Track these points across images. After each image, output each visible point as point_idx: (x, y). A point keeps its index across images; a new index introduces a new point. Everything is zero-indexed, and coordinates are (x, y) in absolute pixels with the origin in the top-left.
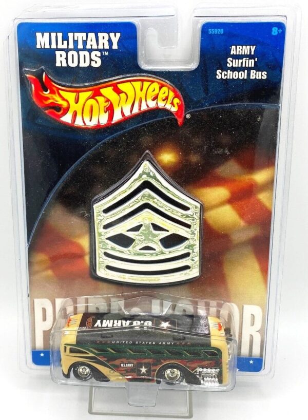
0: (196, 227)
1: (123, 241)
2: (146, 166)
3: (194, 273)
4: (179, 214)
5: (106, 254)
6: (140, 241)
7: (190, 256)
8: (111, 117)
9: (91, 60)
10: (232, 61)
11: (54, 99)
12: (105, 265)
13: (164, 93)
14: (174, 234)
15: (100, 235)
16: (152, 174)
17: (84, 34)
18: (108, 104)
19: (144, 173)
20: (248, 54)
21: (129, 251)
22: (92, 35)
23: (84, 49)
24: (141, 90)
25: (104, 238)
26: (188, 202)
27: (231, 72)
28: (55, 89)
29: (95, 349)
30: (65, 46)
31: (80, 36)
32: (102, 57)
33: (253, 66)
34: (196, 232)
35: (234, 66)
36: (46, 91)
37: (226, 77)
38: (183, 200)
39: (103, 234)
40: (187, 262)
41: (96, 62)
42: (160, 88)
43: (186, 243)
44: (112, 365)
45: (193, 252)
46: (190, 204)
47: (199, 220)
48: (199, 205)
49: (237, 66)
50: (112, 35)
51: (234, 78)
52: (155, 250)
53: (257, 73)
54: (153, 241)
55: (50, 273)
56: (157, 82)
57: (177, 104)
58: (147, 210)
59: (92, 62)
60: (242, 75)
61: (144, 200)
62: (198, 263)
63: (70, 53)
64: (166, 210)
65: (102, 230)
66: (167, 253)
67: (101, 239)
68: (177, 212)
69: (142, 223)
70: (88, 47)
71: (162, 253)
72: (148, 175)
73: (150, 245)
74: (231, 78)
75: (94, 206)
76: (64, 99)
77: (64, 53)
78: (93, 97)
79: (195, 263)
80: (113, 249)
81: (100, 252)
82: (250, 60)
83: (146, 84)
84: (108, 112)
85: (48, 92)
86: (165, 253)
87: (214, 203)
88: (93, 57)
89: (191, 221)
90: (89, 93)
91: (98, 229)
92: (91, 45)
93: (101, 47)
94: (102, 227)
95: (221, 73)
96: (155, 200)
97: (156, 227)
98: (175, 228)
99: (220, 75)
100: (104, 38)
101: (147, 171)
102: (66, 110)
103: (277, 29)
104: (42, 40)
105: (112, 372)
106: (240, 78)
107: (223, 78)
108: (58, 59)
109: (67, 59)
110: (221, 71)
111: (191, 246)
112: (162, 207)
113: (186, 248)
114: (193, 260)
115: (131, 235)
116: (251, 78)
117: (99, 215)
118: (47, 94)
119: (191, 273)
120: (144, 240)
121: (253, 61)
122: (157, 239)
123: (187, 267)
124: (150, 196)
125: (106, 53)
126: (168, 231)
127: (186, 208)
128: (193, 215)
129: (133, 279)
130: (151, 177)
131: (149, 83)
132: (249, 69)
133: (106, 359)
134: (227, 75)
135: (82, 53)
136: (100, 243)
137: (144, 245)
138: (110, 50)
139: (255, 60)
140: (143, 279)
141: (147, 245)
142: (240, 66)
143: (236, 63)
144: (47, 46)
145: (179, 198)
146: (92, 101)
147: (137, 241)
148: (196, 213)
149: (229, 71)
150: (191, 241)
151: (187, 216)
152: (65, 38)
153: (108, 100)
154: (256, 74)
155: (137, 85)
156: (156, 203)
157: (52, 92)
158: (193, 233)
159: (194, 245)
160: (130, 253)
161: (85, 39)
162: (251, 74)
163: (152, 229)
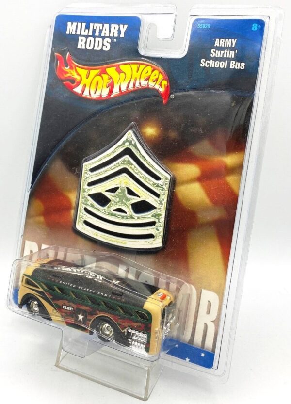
0: (164, 198)
1: (101, 199)
2: (130, 135)
3: (157, 243)
4: (151, 183)
5: (86, 210)
6: (115, 202)
7: (156, 225)
8: (111, 91)
9: (103, 45)
10: (215, 52)
11: (71, 73)
12: (83, 220)
13: (155, 75)
14: (144, 200)
15: (84, 191)
16: (133, 143)
17: (101, 25)
18: (110, 81)
19: (127, 141)
20: (230, 46)
21: (105, 210)
22: (107, 26)
23: (100, 36)
24: (137, 71)
25: (86, 194)
26: (160, 173)
27: (214, 62)
28: (73, 66)
29: (45, 284)
30: (86, 34)
31: (98, 26)
32: (112, 43)
33: (233, 57)
34: (163, 202)
35: (216, 56)
36: (67, 67)
37: (208, 65)
38: (157, 170)
39: (86, 190)
40: (152, 230)
41: (106, 47)
42: (153, 71)
43: (154, 212)
44: (55, 304)
45: (159, 221)
46: (162, 175)
47: (167, 191)
48: (169, 177)
49: (219, 56)
50: (121, 26)
51: (216, 66)
52: (126, 213)
53: (237, 63)
54: (125, 204)
55: (42, 219)
56: (151, 66)
57: (165, 85)
58: (125, 174)
59: (104, 47)
60: (223, 65)
61: (124, 165)
62: (162, 234)
63: (89, 39)
64: (140, 177)
65: (86, 187)
66: (136, 218)
67: (84, 194)
68: (150, 180)
69: (119, 186)
70: (103, 35)
71: (132, 217)
72: (130, 143)
73: (123, 208)
74: (213, 66)
75: (84, 164)
76: (78, 74)
77: (84, 39)
78: (100, 74)
79: (159, 233)
80: (92, 206)
81: (81, 206)
82: (231, 52)
83: (142, 67)
84: (109, 88)
85: (69, 67)
86: (134, 218)
87: (185, 179)
88: (105, 43)
89: (160, 191)
90: (97, 71)
91: (83, 185)
92: (105, 34)
93: (112, 35)
94: (87, 184)
95: (205, 62)
96: (133, 167)
97: (130, 192)
98: (146, 195)
99: (203, 63)
100: (115, 28)
101: (130, 139)
102: (79, 83)
103: (256, 25)
104: (71, 28)
105: (55, 311)
106: (221, 67)
107: (206, 66)
108: (80, 43)
109: (86, 43)
110: (204, 60)
111: (157, 216)
112: (137, 173)
113: (153, 216)
114: (158, 230)
115: (109, 195)
116: (231, 67)
117: (86, 173)
118: (67, 69)
119: (154, 242)
120: (119, 202)
121: (233, 52)
122: (129, 203)
123: (151, 236)
124: (129, 162)
125: (115, 40)
126: (139, 197)
127: (158, 178)
128: (163, 185)
129: (104, 238)
130: (132, 145)
131: (145, 66)
132: (229, 59)
133: (52, 297)
134: (209, 64)
135: (97, 39)
136: (83, 198)
137: (118, 207)
138: (119, 38)
139: (235, 52)
140: (112, 239)
141: (120, 207)
142: (221, 56)
143: (219, 54)
144: (74, 33)
145: (153, 167)
146: (99, 78)
147: (112, 202)
148: (166, 184)
149: (211, 60)
150: (158, 210)
151: (158, 186)
152: (87, 27)
153: (111, 78)
154: (235, 64)
155: (135, 67)
156: (133, 170)
157: (71, 68)
158: (161, 203)
159: (160, 215)
160: (105, 212)
161: (101, 28)
162: (231, 64)
163: (126, 192)
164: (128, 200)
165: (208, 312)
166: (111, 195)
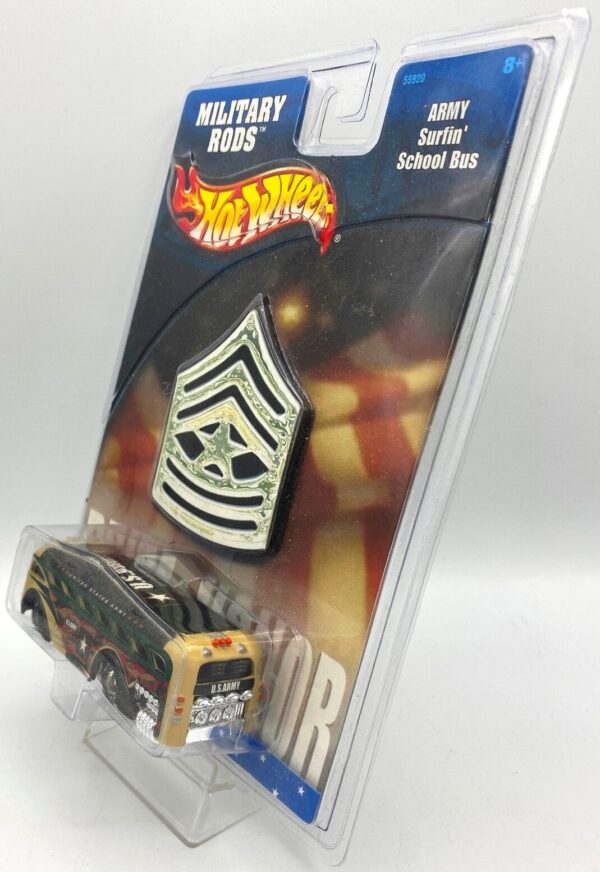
0: (284, 451)
1: (192, 445)
4: (268, 418)
5: (170, 464)
6: (209, 452)
7: (263, 504)
8: (245, 230)
9: (245, 140)
10: (427, 135)
11: (192, 202)
12: (163, 481)
14: (252, 453)
15: (172, 427)
16: (254, 335)
17: (247, 102)
18: (245, 212)
19: (245, 331)
20: (456, 118)
21: (193, 465)
22: (255, 102)
23: (242, 124)
24: (289, 189)
25: (174, 434)
26: (285, 399)
27: (422, 157)
28: (197, 187)
30: (224, 122)
31: (243, 103)
32: (258, 136)
33: (458, 142)
34: (281, 461)
35: (428, 143)
36: (188, 189)
37: (411, 165)
38: (281, 393)
39: (175, 426)
40: (255, 513)
41: (250, 144)
43: (263, 477)
45: (268, 498)
46: (288, 403)
47: (291, 438)
48: (298, 408)
49: (432, 143)
50: (277, 99)
51: (424, 167)
52: (222, 475)
53: (463, 156)
54: (224, 457)
55: (115, 473)
58: (232, 399)
59: (246, 144)
60: (436, 162)
61: (234, 379)
62: (268, 523)
63: (227, 131)
64: (254, 404)
65: (175, 419)
66: (235, 487)
67: (171, 434)
68: (267, 413)
69: (220, 421)
70: (247, 121)
71: (230, 485)
72: (250, 335)
73: (220, 464)
74: (419, 167)
75: (179, 376)
76: (201, 202)
77: (219, 132)
78: (232, 200)
79: (265, 521)
80: (178, 456)
81: (164, 455)
82: (456, 131)
83: (298, 177)
84: (241, 225)
86: (232, 487)
88: (248, 137)
89: (280, 435)
90: (229, 194)
91: (172, 415)
92: (251, 118)
93: (260, 119)
94: (177, 413)
95: (405, 159)
96: (246, 384)
97: (236, 436)
98: (257, 442)
99: (403, 162)
100: (267, 105)
101: (250, 328)
102: (199, 220)
104: (204, 114)
106: (433, 167)
107: (407, 167)
108: (214, 141)
109: (220, 140)
110: (405, 155)
111: (267, 486)
112: (250, 398)
113: (260, 486)
114: (264, 515)
115: (203, 437)
116: (452, 166)
117: (179, 393)
118: (187, 193)
119: (255, 538)
120: (215, 453)
121: (460, 131)
122: (230, 456)
124: (242, 375)
125: (264, 129)
126: (246, 445)
127: (279, 410)
128: (286, 425)
129: (187, 521)
130: (252, 339)
132: (450, 148)
134: (413, 162)
135: (238, 131)
136: (168, 440)
137: (212, 462)
138: (270, 124)
139: (463, 129)
140: (196, 523)
141: (215, 463)
142: (437, 143)
143: (433, 138)
144: (206, 123)
145: (276, 387)
146: (229, 206)
147: (206, 452)
148: (291, 422)
149: (418, 154)
150: (271, 476)
151: (277, 426)
152: (227, 109)
153: (247, 206)
154: (460, 159)
155: (287, 180)
156: (245, 390)
157: (194, 191)
158: (276, 462)
159: (272, 486)
160: (194, 469)
161: (246, 108)
162: (453, 158)
163: (228, 435)
164: (229, 449)
165: (324, 705)
166: (206, 439)
